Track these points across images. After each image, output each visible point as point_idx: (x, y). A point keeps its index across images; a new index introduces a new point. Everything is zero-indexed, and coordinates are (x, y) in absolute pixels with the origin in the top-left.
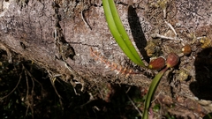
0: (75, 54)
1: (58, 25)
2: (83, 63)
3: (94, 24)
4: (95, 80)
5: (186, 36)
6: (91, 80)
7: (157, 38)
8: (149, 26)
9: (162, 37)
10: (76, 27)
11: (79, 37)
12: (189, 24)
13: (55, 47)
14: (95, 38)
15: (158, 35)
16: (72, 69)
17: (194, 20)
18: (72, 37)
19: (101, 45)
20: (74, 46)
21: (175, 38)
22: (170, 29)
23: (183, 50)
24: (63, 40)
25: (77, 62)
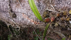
0: (16, 16)
1: (10, 5)
2: (19, 20)
3: (24, 5)
4: (24, 26)
5: (58, 11)
6: (22, 26)
8: (45, 6)
10: (17, 6)
11: (18, 10)
12: (59, 6)
13: (8, 13)
14: (24, 11)
15: (48, 10)
16: (15, 22)
17: (61, 5)
18: (15, 10)
19: (26, 13)
20: (16, 13)
21: (54, 11)
22: (52, 7)
23: (57, 15)
24: (11, 11)
25: (17, 19)
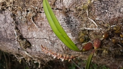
0: (31, 45)
1: (17, 28)
2: (38, 50)
3: (41, 24)
4: (47, 59)
5: (103, 26)
6: (44, 59)
7: (85, 30)
8: (78, 22)
9: (89, 29)
10: (29, 28)
11: (32, 34)
12: (104, 18)
13: (16, 42)
14: (43, 34)
15: (86, 28)
16: (31, 54)
18: (28, 34)
19: (48, 38)
20: (29, 40)
21: (97, 29)
22: (92, 23)
23: (104, 36)
24: (21, 38)
25: (33, 50)
